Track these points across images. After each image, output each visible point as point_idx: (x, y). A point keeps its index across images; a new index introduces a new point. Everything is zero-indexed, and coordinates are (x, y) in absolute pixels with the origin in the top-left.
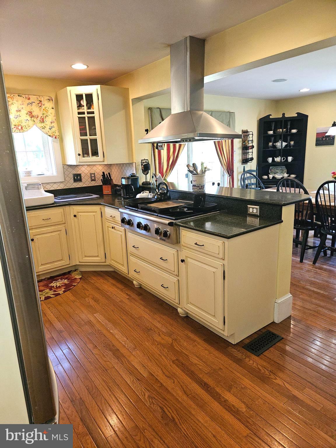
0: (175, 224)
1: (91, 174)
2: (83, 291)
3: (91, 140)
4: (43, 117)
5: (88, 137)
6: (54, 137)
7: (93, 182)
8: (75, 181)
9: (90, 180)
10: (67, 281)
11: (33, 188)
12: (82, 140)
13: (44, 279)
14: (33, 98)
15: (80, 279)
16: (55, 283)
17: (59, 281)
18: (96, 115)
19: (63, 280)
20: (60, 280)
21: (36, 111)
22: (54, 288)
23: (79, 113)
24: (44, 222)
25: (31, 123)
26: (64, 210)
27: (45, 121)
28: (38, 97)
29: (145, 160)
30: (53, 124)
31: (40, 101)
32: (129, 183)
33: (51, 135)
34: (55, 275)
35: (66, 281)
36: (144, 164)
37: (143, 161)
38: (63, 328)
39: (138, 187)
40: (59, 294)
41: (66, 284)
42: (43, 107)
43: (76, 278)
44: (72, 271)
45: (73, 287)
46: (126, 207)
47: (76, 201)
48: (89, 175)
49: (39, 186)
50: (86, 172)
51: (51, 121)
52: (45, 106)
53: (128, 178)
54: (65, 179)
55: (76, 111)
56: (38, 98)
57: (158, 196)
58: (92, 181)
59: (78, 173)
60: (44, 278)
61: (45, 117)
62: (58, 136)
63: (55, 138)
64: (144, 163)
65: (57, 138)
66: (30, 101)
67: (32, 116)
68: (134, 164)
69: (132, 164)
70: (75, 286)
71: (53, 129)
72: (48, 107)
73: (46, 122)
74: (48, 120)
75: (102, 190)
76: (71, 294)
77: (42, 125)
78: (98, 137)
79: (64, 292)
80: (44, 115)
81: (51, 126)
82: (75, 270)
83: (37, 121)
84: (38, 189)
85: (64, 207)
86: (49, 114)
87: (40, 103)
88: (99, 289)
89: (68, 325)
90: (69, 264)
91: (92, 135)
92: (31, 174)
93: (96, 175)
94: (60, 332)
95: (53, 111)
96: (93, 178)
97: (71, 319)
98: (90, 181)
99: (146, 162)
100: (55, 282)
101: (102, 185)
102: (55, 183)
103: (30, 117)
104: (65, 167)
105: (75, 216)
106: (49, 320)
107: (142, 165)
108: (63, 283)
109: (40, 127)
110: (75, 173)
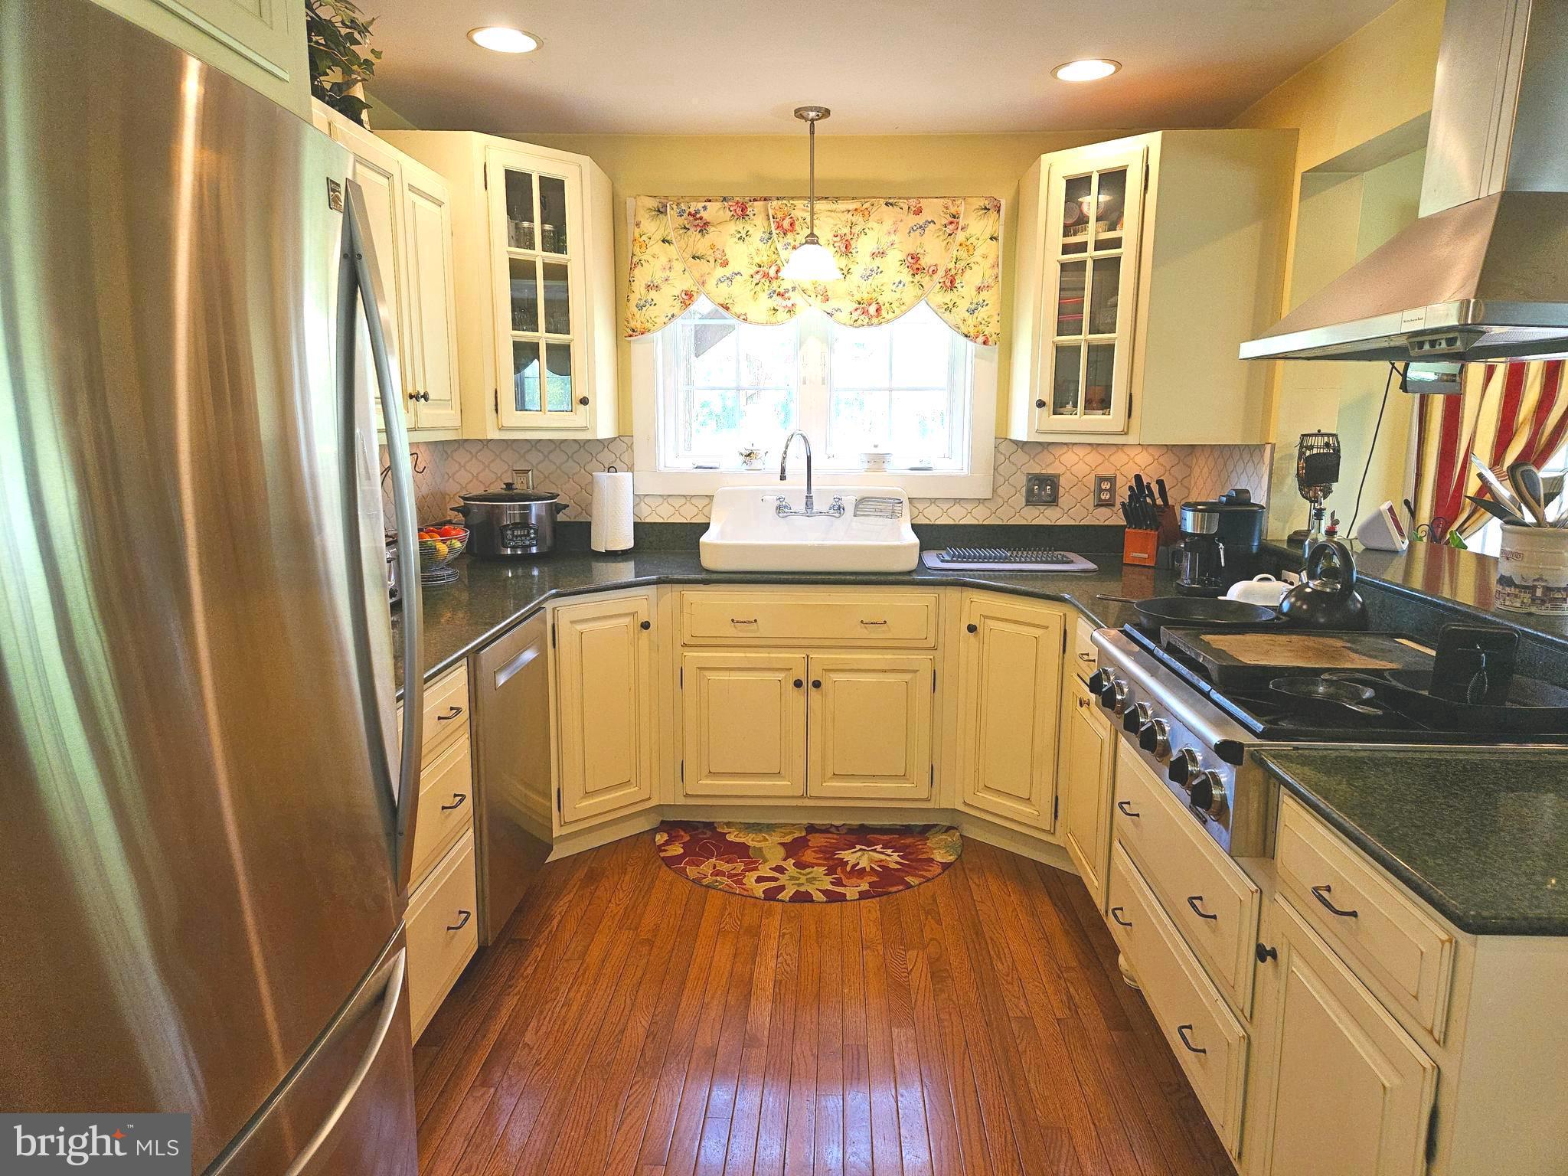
0: (1252, 755)
1: (1102, 479)
2: (923, 918)
3: (1091, 348)
4: (953, 272)
5: (1084, 339)
6: (981, 339)
7: (1103, 510)
8: (1031, 500)
9: (1090, 501)
10: (899, 860)
11: (879, 513)
12: (1059, 350)
13: (837, 827)
14: (933, 209)
15: (946, 866)
16: (859, 853)
17: (875, 850)
18: (1127, 254)
19: (889, 851)
20: (879, 848)
21: (935, 251)
22: (844, 871)
23: (1066, 249)
24: (862, 632)
25: (910, 292)
26: (938, 599)
27: (959, 286)
28: (950, 203)
29: (1319, 434)
30: (984, 295)
31: (954, 217)
32: (1208, 528)
33: (972, 332)
34: (876, 823)
35: (893, 859)
36: (1308, 453)
37: (1311, 441)
38: (766, 1033)
39: (1255, 550)
40: (842, 898)
41: (885, 868)
42: (961, 236)
43: (933, 860)
44: (935, 826)
45: (901, 888)
46: (1127, 627)
47: (990, 576)
48: (1091, 482)
49: (897, 508)
50: (1081, 469)
51: (978, 283)
52: (969, 231)
53: (1210, 508)
54: (994, 491)
55: (1057, 239)
56: (947, 208)
57: (1299, 604)
58: (1098, 506)
59: (1050, 471)
60: (842, 823)
61: (960, 271)
62: (994, 336)
63: (985, 343)
64: (1311, 448)
65: (990, 343)
66: (920, 220)
67: (918, 269)
68: (1268, 448)
69: (1260, 448)
70: (909, 886)
71: (982, 313)
72: (978, 235)
73: (960, 289)
74: (970, 281)
75: (1121, 547)
76: (876, 914)
77: (948, 297)
78: (1120, 339)
79: (863, 895)
80: (961, 265)
81: (975, 301)
82: (949, 829)
83: (932, 284)
84: (893, 515)
85: (940, 590)
86: (977, 257)
87: (951, 223)
88: (979, 933)
89: (789, 1028)
90: (927, 800)
91: (1101, 328)
92: (886, 465)
93: (1118, 485)
94: (749, 1042)
95: (994, 250)
96: (1105, 496)
97: (816, 1006)
98: (1091, 508)
99: (1327, 445)
100: (861, 850)
101: (1124, 527)
102: (957, 501)
103: (912, 272)
104: (1002, 448)
105: (972, 629)
106: (751, 978)
107: (1301, 454)
108: (881, 861)
109: (939, 307)
110: (1037, 470)
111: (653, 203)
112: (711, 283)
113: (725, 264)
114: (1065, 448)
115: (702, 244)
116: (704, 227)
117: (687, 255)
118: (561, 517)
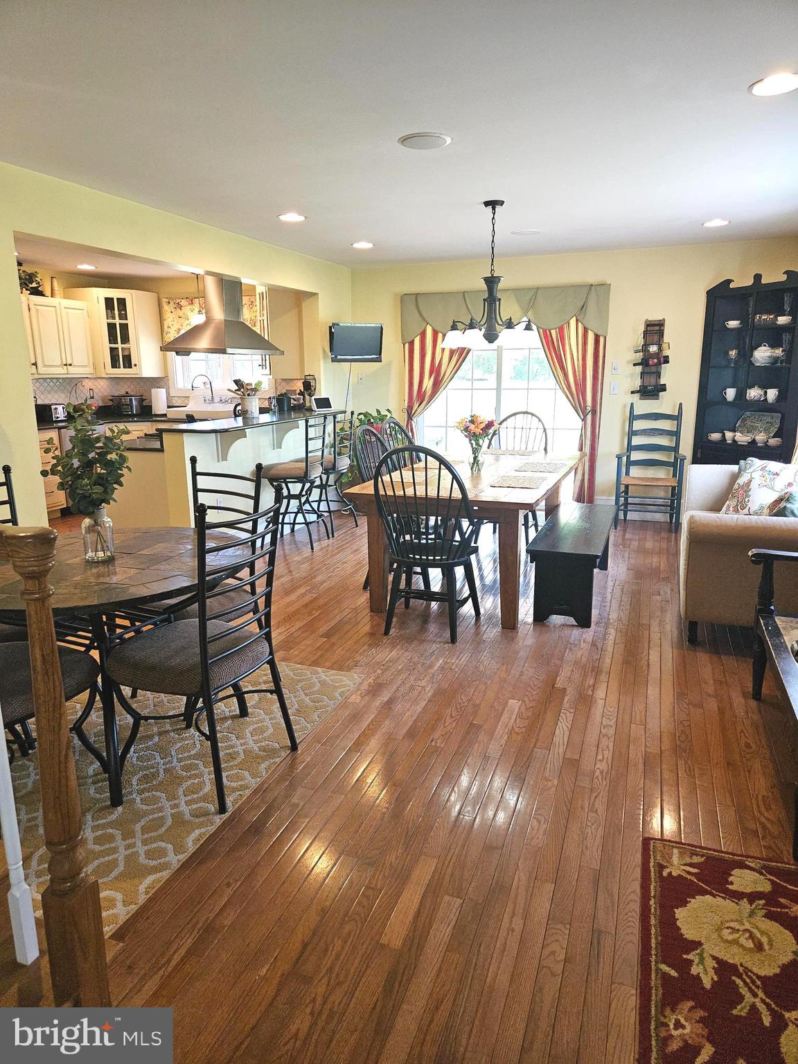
111: (167, 300)
112: (185, 325)
113: (188, 320)
114: (297, 381)
115: (180, 313)
116: (181, 307)
117: (177, 317)
118: (144, 404)
